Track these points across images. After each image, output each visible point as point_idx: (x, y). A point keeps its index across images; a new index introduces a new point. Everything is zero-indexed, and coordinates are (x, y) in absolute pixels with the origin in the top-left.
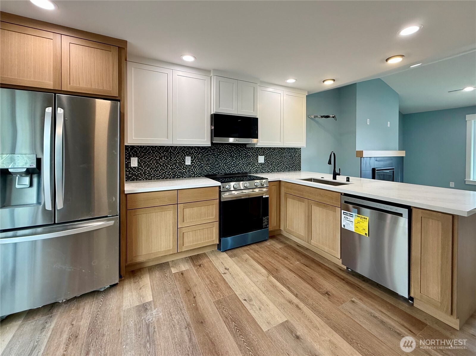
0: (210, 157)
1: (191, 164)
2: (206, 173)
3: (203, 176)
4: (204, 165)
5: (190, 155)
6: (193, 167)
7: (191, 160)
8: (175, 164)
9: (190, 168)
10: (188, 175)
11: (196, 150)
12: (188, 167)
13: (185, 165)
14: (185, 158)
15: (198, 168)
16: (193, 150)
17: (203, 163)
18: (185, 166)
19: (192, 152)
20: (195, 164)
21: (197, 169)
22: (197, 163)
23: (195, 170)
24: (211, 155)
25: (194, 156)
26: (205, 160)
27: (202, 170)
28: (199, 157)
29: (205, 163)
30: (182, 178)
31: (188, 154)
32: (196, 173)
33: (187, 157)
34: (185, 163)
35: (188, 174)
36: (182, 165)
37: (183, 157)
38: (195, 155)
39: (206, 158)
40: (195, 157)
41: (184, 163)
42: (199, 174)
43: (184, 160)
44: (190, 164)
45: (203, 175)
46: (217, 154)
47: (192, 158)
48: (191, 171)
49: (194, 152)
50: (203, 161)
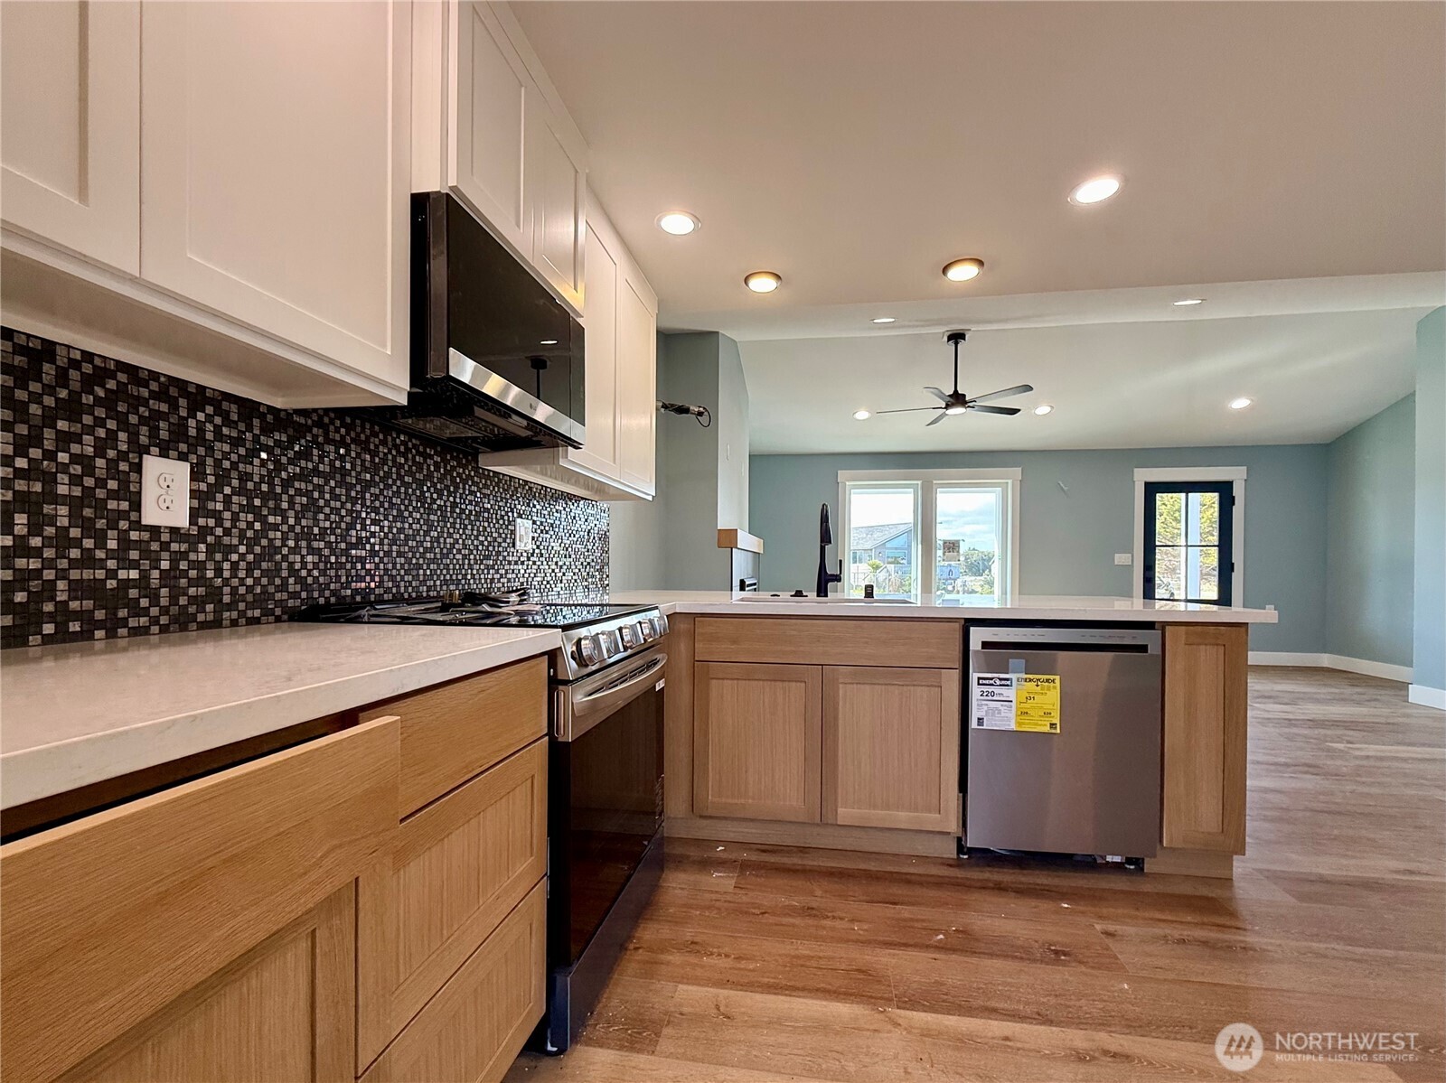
0: (320, 488)
1: (193, 521)
2: (295, 595)
3: (278, 620)
4: (284, 539)
5: (183, 447)
6: (211, 551)
7: (194, 494)
9: (184, 555)
10: (164, 610)
11: (227, 421)
12: (165, 546)
13: (137, 525)
14: (138, 468)
15: (242, 556)
16: (209, 418)
17: (275, 527)
18: (134, 535)
19: (201, 429)
20: (219, 523)
21: (235, 566)
22: (235, 519)
23: (218, 572)
24: (327, 477)
25: (218, 463)
26: (292, 506)
27: (270, 574)
28: (249, 476)
29: (292, 528)
30: (112, 634)
31: (164, 435)
32: (226, 599)
33: (154, 466)
34: (136, 505)
35: (164, 602)
36: (113, 525)
37: (123, 456)
38: (226, 456)
39: (299, 492)
40: (222, 478)
41: (125, 505)
42: (251, 606)
43: (124, 483)
44: (182, 521)
45: (278, 611)
46: (359, 481)
47: (196, 475)
48: (192, 583)
49: (219, 436)
50: (277, 511)
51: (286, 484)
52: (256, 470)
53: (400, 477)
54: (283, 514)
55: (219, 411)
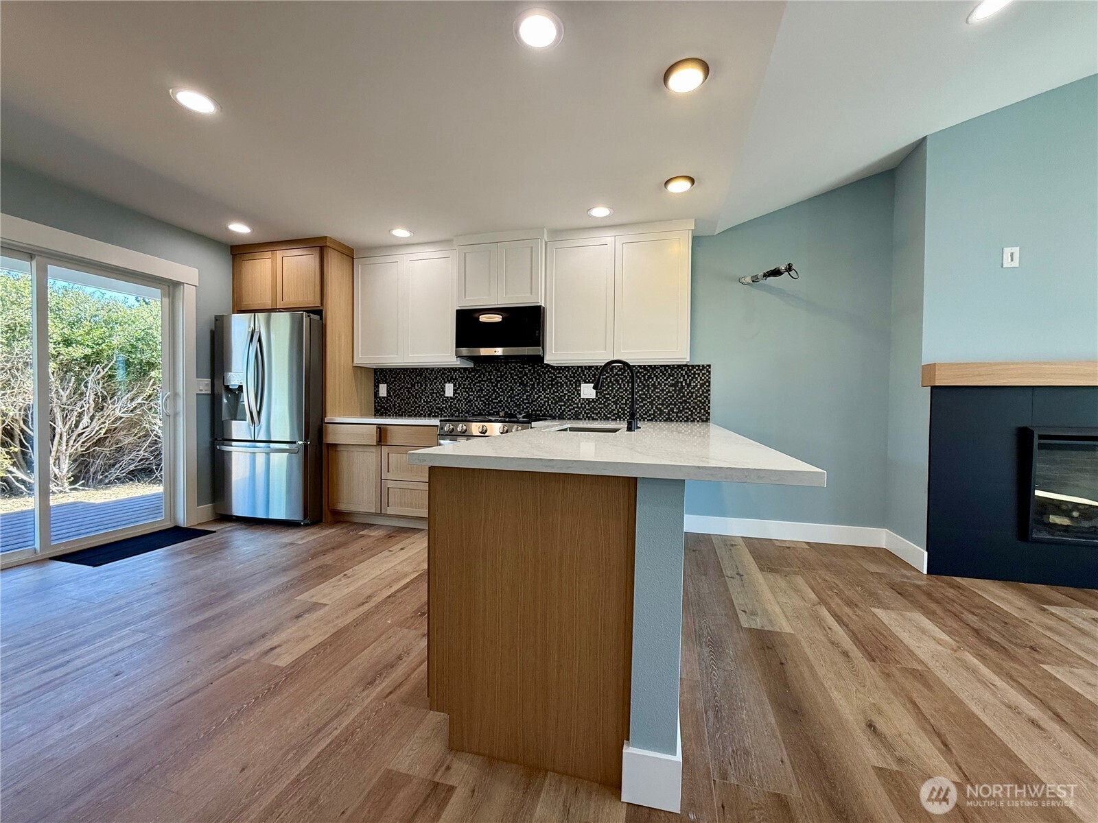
0: (483, 385)
1: (454, 395)
2: (477, 412)
4: (474, 398)
5: (453, 381)
6: (457, 401)
7: (454, 390)
8: (431, 394)
9: (452, 402)
11: (461, 374)
12: (449, 400)
13: (445, 397)
15: (464, 402)
16: (458, 373)
17: (472, 395)
18: (444, 399)
19: (456, 376)
20: (459, 395)
21: (462, 405)
22: (462, 394)
23: (459, 405)
24: (485, 381)
25: (459, 382)
26: (475, 390)
27: (469, 406)
28: (465, 384)
29: (476, 395)
31: (449, 379)
33: (447, 385)
34: (444, 392)
35: (449, 411)
36: (441, 397)
37: (443, 384)
39: (477, 386)
40: (460, 385)
43: (443, 388)
44: (452, 396)
45: (472, 415)
46: (496, 380)
47: (455, 385)
49: (459, 377)
50: (472, 391)
51: (474, 385)
52: (467, 383)
53: (511, 377)
54: (474, 392)
55: (460, 372)
